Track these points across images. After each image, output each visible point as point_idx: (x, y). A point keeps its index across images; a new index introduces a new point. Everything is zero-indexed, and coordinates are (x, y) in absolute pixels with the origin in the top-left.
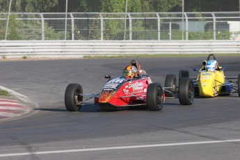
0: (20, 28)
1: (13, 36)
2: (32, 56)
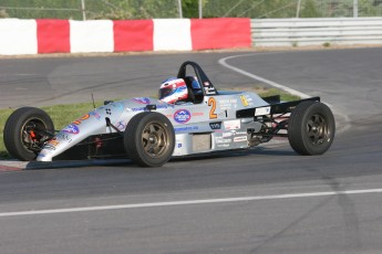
1: (310, 12)
2: (337, 43)
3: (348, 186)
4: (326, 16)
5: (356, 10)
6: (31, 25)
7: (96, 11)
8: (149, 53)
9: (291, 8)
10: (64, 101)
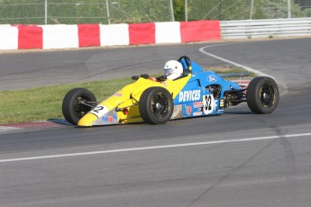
0: (266, 6)
1: (259, 16)
2: (279, 36)
3: (287, 132)
4: (270, 18)
5: (289, 14)
6: (74, 29)
7: (117, 18)
8: (153, 45)
9: (246, 13)
10: (98, 78)
